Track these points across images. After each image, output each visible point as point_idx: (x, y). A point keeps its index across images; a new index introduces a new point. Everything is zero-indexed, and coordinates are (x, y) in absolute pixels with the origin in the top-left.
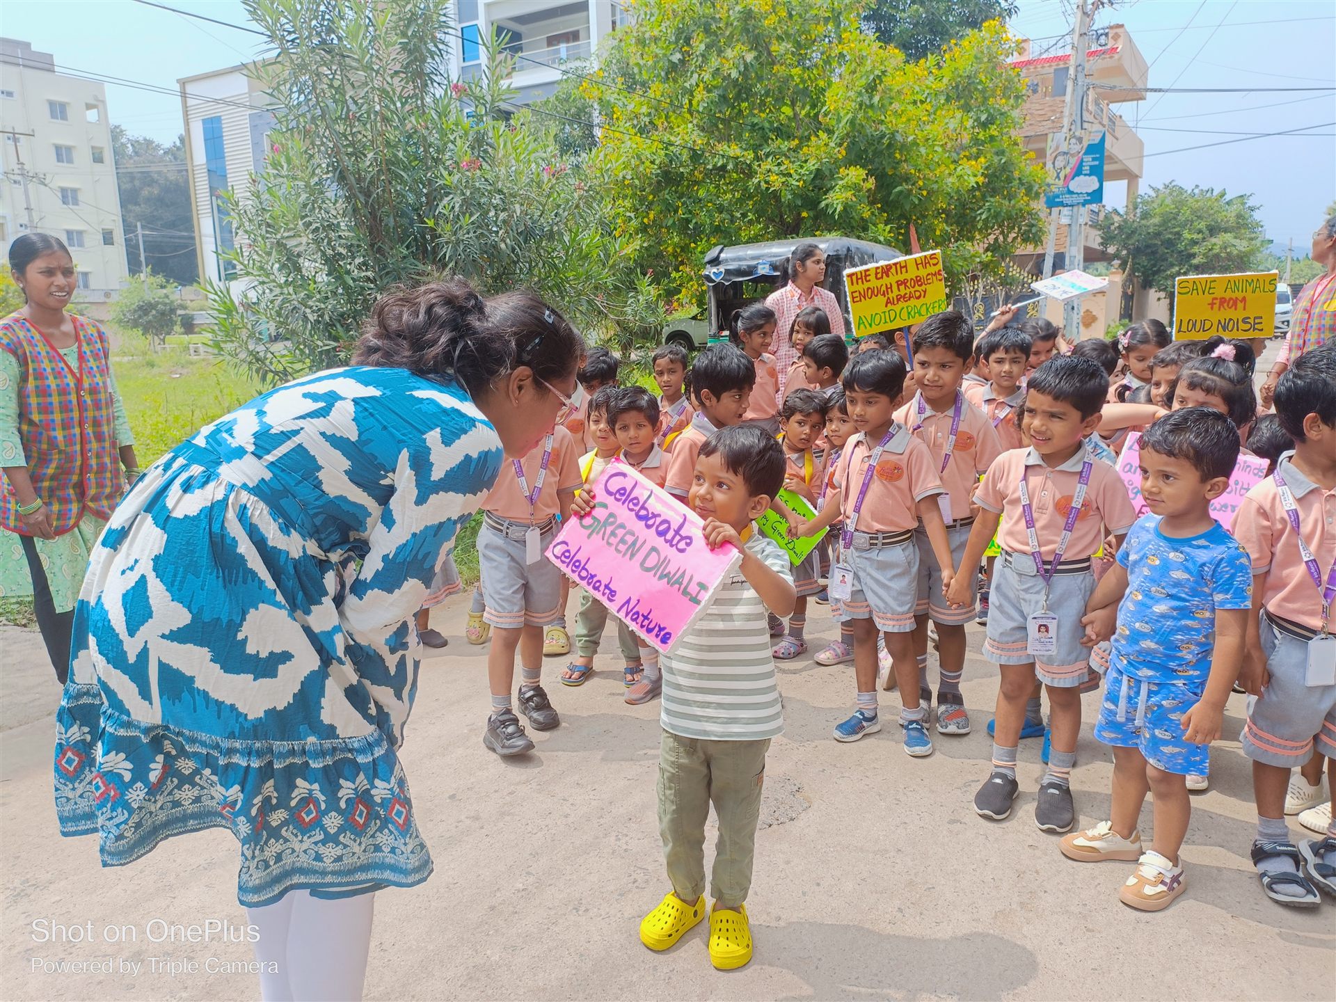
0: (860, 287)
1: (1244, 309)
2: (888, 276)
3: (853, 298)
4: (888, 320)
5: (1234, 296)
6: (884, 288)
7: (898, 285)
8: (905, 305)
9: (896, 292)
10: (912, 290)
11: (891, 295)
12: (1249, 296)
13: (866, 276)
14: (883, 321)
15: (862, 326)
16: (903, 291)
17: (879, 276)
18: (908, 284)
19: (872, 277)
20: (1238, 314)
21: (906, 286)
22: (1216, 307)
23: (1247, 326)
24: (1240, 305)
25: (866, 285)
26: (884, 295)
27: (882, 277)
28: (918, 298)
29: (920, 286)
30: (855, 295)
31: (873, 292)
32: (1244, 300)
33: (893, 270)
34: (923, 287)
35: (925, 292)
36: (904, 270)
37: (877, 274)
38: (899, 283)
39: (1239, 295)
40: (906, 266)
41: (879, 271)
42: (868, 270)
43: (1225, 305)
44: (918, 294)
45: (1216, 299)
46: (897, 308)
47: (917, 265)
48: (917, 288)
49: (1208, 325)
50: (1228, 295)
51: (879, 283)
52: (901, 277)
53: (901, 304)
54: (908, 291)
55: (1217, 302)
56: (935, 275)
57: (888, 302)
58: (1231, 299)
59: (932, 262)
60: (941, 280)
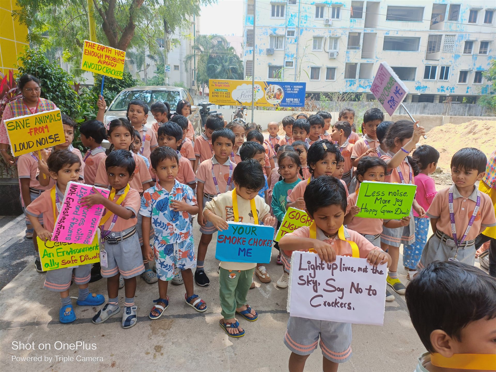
0: (90, 49)
1: (48, 131)
2: (102, 51)
3: (85, 52)
4: (97, 69)
5: (41, 126)
6: (99, 55)
7: (106, 57)
8: (106, 66)
9: (104, 59)
10: (111, 62)
11: (101, 59)
12: (49, 124)
13: (93, 46)
14: (95, 68)
15: (85, 66)
16: (107, 60)
17: (99, 49)
18: (110, 58)
19: (96, 48)
20: (45, 135)
21: (109, 59)
22: (33, 133)
23: (52, 140)
24: (46, 130)
25: (92, 50)
26: (98, 57)
27: (100, 50)
28: (113, 66)
29: (115, 62)
30: (86, 51)
31: (94, 54)
32: (47, 127)
33: (105, 49)
34: (116, 63)
35: (116, 65)
36: (110, 52)
37: (98, 47)
38: (106, 56)
39: (44, 125)
40: (111, 51)
41: (100, 47)
42: (95, 44)
43: (38, 131)
44: (112, 64)
45: (32, 129)
46: (103, 66)
47: (115, 53)
48: (113, 62)
49: (31, 144)
50: (38, 126)
51: (98, 52)
52: (108, 54)
53: (105, 65)
54: (109, 61)
55: (33, 130)
56: (121, 60)
57: (99, 61)
58: (40, 128)
59: (122, 55)
60: (123, 64)
